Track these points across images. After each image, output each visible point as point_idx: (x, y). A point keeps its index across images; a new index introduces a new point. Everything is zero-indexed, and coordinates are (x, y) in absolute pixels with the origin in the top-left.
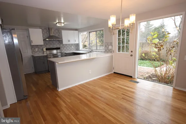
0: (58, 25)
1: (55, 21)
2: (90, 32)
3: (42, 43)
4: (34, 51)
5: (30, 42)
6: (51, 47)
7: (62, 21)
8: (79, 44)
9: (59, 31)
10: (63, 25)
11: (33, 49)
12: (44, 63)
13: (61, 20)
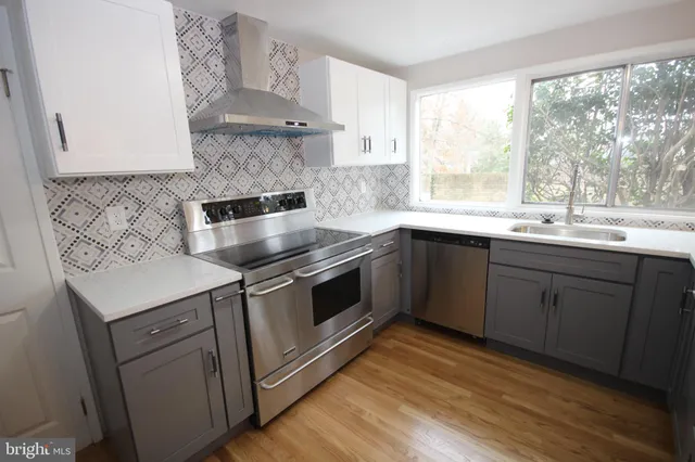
2: (533, 81)
3: (174, 151)
4: (89, 241)
6: (243, 188)
8: (407, 166)
9: (292, 63)
11: (77, 216)
12: (214, 363)
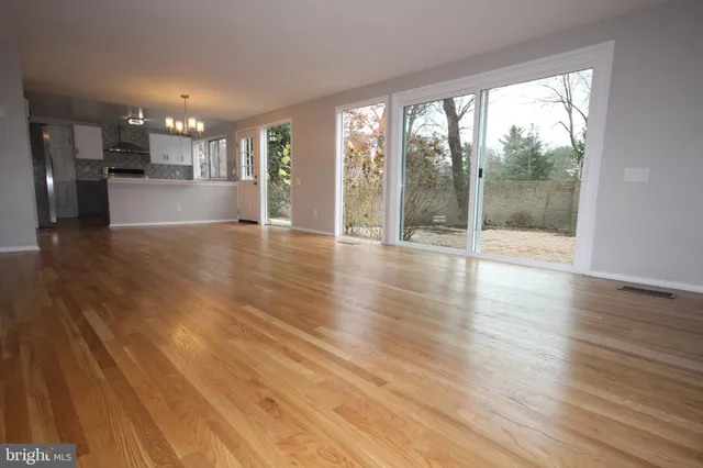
0: (131, 122)
1: (127, 115)
2: (209, 141)
4: (81, 172)
5: (75, 151)
7: (141, 116)
8: (192, 166)
10: (141, 122)
11: (79, 167)
13: (138, 114)
